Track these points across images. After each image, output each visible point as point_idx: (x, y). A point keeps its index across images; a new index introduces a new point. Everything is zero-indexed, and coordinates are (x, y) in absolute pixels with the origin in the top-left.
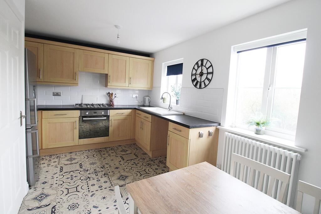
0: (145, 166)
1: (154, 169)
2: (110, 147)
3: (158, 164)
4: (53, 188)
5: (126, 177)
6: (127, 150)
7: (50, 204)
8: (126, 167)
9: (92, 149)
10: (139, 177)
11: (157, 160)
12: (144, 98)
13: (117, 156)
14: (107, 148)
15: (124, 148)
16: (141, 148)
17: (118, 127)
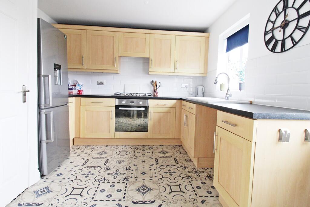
0: (183, 178)
1: (195, 186)
2: (149, 146)
3: (204, 179)
4: (62, 183)
5: (149, 190)
6: (167, 152)
7: (43, 204)
8: (156, 175)
9: (129, 145)
10: (167, 194)
11: (204, 172)
12: (196, 87)
13: (152, 157)
14: (146, 146)
15: (165, 149)
16: (187, 152)
17: (159, 121)
